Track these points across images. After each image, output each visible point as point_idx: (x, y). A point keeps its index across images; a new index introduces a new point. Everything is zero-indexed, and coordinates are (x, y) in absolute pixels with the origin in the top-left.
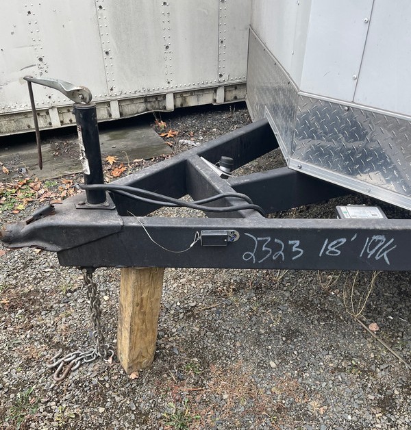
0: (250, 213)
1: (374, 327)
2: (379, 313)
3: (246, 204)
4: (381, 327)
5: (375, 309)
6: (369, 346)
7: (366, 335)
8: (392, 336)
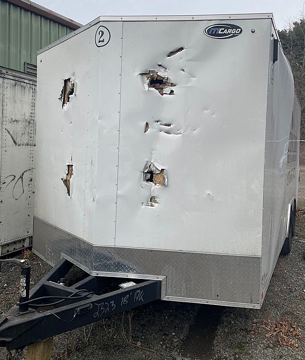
0: (92, 296)
1: (139, 344)
2: (138, 337)
3: (88, 293)
4: (142, 342)
5: (136, 337)
6: (141, 353)
7: (137, 349)
8: (148, 344)
